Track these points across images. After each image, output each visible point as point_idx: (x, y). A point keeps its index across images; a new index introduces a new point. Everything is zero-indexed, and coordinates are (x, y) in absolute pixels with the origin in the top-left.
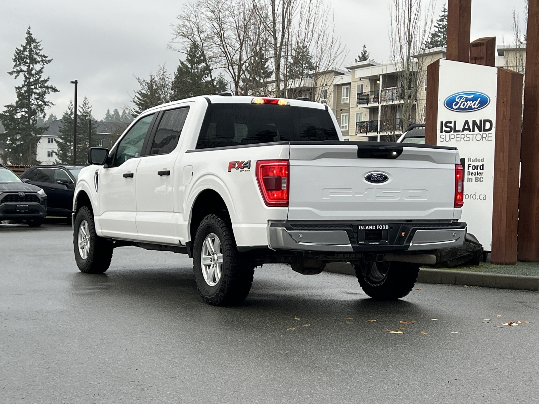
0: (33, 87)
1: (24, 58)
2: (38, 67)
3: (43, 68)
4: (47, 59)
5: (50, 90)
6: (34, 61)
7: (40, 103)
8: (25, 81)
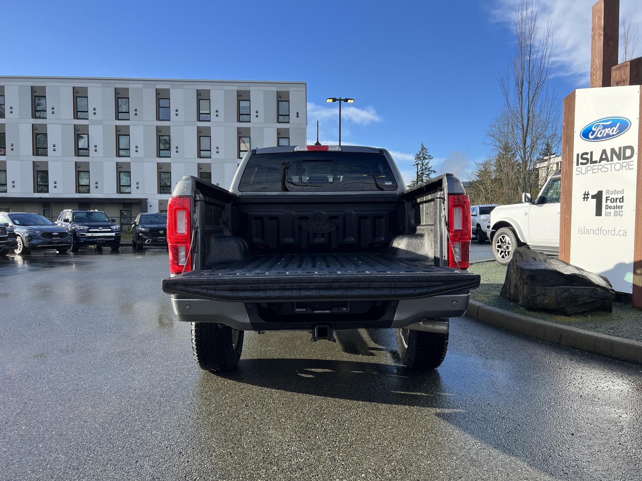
0: (424, 171)
1: (420, 157)
2: (427, 161)
3: (429, 161)
4: (431, 157)
5: (432, 172)
6: (425, 158)
7: (428, 179)
8: (421, 169)
